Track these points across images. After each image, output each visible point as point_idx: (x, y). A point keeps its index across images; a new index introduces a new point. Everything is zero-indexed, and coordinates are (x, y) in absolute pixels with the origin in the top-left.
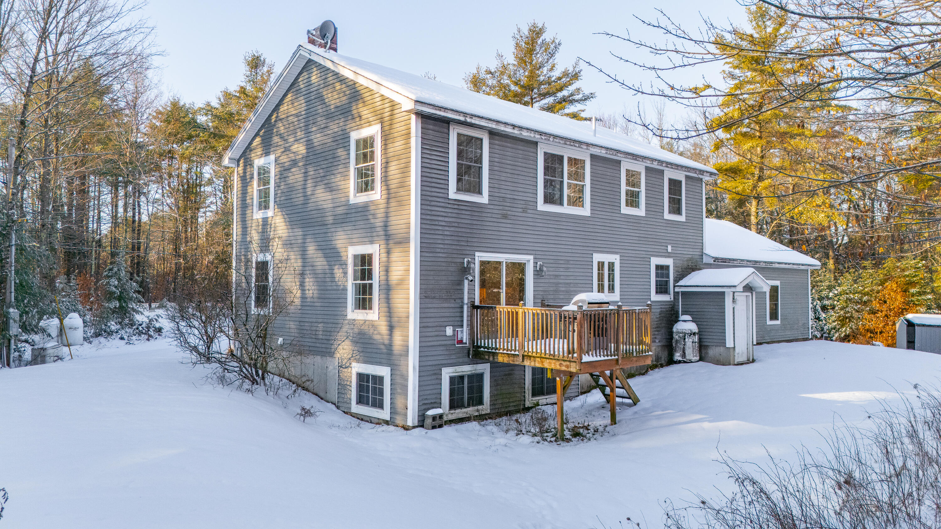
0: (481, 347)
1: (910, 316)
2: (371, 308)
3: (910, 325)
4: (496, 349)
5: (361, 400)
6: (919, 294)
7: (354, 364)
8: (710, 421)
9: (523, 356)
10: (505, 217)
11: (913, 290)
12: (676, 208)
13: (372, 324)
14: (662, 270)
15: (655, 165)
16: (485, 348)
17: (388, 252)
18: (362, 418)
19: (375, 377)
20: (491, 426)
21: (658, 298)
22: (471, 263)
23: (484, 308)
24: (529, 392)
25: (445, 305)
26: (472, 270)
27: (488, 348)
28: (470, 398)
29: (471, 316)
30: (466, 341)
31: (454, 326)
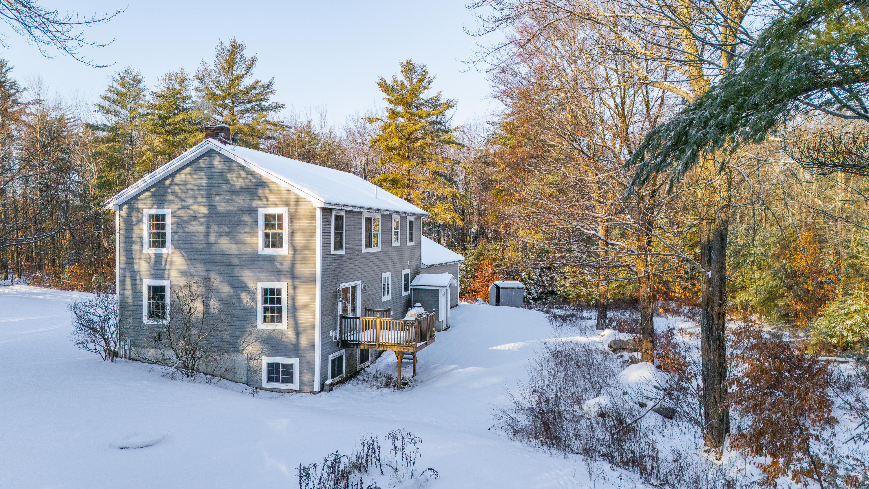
0: (348, 340)
1: (497, 282)
2: (280, 322)
3: (498, 288)
4: (360, 341)
5: (270, 379)
6: (498, 266)
7: (263, 357)
8: (462, 368)
9: (379, 345)
10: (351, 260)
11: (495, 264)
12: (411, 240)
13: (282, 333)
14: (406, 276)
15: (404, 215)
16: (350, 341)
17: (294, 288)
18: (272, 390)
19: (284, 365)
20: (348, 386)
21: (404, 294)
22: (339, 291)
23: (350, 318)
24: (358, 362)
25: (330, 318)
26: (340, 295)
27: (353, 341)
28: (338, 370)
29: (341, 323)
30: (338, 337)
31: (333, 330)
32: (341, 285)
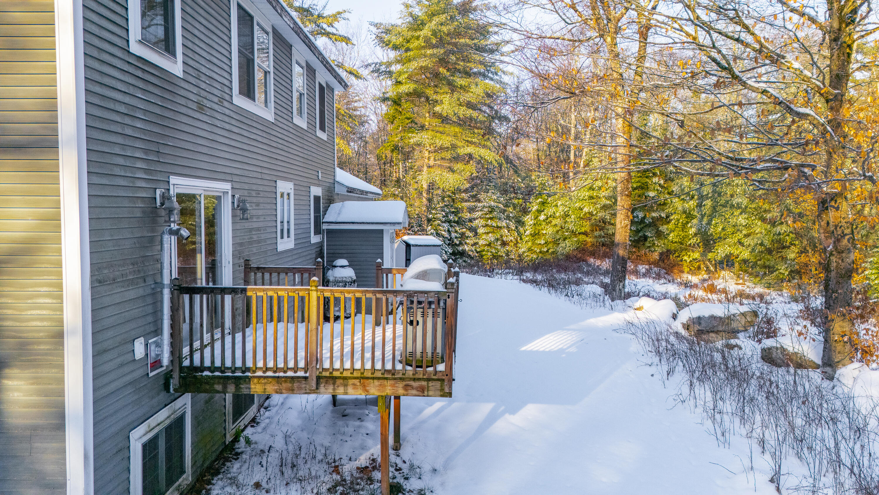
0: (202, 369)
1: (406, 238)
3: (408, 246)
4: (248, 369)
9: (318, 378)
14: (317, 199)
16: (212, 369)
21: (315, 239)
22: (166, 197)
23: (201, 291)
24: (229, 418)
25: (132, 294)
26: (170, 211)
27: (222, 369)
28: (169, 469)
29: (175, 309)
30: (166, 361)
31: (147, 336)
32: (173, 180)
